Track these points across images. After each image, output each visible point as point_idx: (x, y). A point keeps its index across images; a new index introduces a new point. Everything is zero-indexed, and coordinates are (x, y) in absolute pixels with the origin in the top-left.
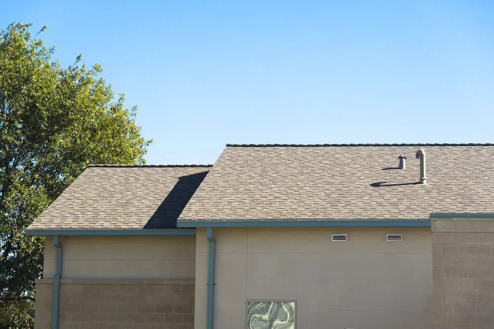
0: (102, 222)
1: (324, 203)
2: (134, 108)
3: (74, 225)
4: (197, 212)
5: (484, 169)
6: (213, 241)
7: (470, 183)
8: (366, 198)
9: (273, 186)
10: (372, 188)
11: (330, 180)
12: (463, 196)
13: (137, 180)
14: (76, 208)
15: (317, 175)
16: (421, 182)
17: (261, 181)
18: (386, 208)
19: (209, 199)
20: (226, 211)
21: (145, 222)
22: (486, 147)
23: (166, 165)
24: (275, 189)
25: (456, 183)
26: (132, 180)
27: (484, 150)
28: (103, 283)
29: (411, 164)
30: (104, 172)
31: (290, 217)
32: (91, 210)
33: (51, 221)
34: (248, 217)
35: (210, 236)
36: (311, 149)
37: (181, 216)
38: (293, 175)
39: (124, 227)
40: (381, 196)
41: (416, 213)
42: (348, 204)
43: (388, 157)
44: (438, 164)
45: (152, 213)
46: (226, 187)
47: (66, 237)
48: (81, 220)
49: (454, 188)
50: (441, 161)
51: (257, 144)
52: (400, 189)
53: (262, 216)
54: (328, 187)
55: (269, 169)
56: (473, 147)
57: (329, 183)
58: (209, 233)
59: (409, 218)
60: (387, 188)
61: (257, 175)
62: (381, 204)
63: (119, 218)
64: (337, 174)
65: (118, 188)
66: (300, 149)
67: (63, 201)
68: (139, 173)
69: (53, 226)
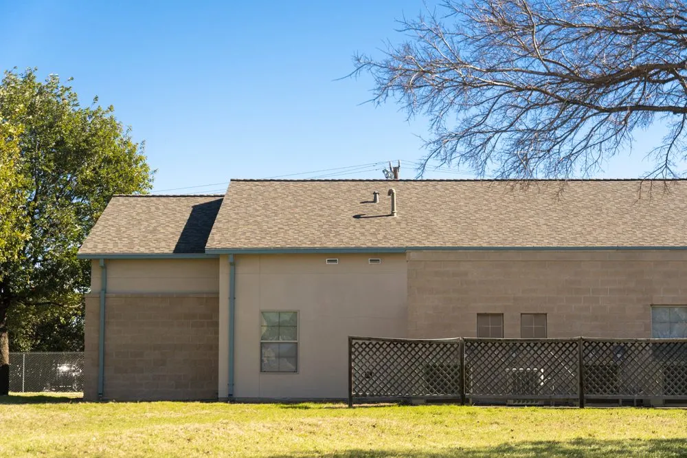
0: (138, 247)
1: (319, 233)
2: (143, 142)
3: (116, 251)
4: (220, 242)
5: (440, 203)
6: (233, 265)
7: (430, 215)
8: (351, 228)
9: (276, 218)
10: (355, 219)
11: (321, 213)
12: (426, 227)
13: (157, 209)
14: (113, 235)
15: (309, 208)
16: (392, 214)
17: (265, 213)
18: (368, 238)
19: (227, 229)
20: (242, 240)
21: (173, 248)
22: (441, 183)
23: (179, 195)
24: (279, 221)
25: (420, 215)
26: (153, 209)
27: (439, 186)
28: (141, 297)
29: (383, 198)
30: (127, 202)
31: (294, 245)
32: (126, 236)
33: (95, 247)
34: (261, 246)
35: (232, 261)
36: (301, 184)
37: (207, 245)
38: (289, 207)
39: (157, 251)
40: (362, 226)
41: (391, 241)
42: (338, 234)
43: (364, 192)
44: (404, 198)
45: (177, 239)
46: (238, 219)
47: (109, 260)
48: (120, 246)
49: (419, 220)
50: (405, 195)
51: (255, 179)
52: (376, 220)
53: (272, 245)
54: (319, 218)
55: (269, 203)
56: (431, 183)
57: (320, 216)
58: (231, 259)
59: (387, 246)
60: (366, 220)
61: (260, 208)
62: (363, 234)
63: (151, 244)
64: (325, 207)
65: (144, 216)
66: (291, 183)
67: (100, 228)
68: (158, 202)
69: (98, 251)
